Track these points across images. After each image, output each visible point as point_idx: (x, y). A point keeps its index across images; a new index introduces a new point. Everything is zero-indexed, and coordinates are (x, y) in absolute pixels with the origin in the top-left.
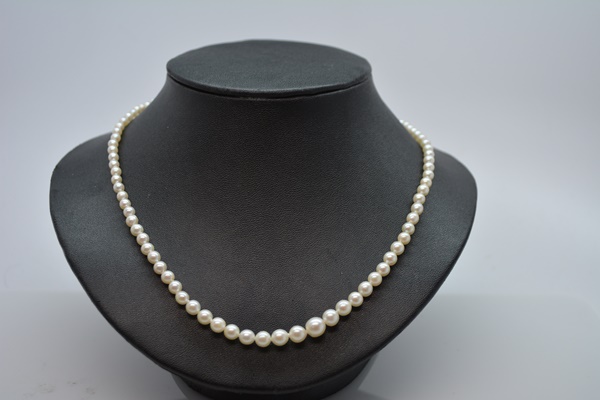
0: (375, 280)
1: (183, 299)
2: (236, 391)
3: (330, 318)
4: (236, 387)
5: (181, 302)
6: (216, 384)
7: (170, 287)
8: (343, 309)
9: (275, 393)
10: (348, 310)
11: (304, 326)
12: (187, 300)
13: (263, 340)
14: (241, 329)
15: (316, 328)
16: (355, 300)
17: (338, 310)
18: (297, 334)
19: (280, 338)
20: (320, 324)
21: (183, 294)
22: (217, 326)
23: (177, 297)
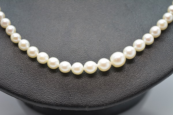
0: (162, 25)
1: (16, 38)
2: (57, 108)
3: (129, 53)
4: (57, 105)
5: (15, 41)
6: (41, 103)
7: (7, 30)
8: (139, 46)
9: (87, 109)
10: (143, 47)
11: (109, 59)
12: (19, 39)
13: (77, 69)
14: (61, 61)
15: (118, 60)
16: (148, 40)
17: (135, 47)
18: (104, 65)
19: (90, 68)
20: (121, 57)
21: (17, 35)
22: (41, 58)
23: (12, 38)
